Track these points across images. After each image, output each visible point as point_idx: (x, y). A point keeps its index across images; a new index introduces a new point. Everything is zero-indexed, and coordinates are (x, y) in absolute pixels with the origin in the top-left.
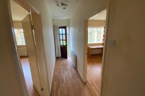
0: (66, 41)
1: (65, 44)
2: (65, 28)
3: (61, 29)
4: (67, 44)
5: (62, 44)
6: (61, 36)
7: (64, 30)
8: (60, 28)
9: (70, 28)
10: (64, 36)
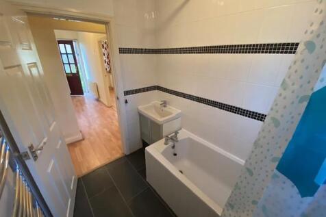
0: (76, 65)
1: (74, 71)
2: (70, 43)
3: (62, 46)
4: (79, 70)
5: (68, 71)
6: (64, 57)
7: (68, 47)
8: (60, 42)
9: (80, 44)
10: (71, 57)
